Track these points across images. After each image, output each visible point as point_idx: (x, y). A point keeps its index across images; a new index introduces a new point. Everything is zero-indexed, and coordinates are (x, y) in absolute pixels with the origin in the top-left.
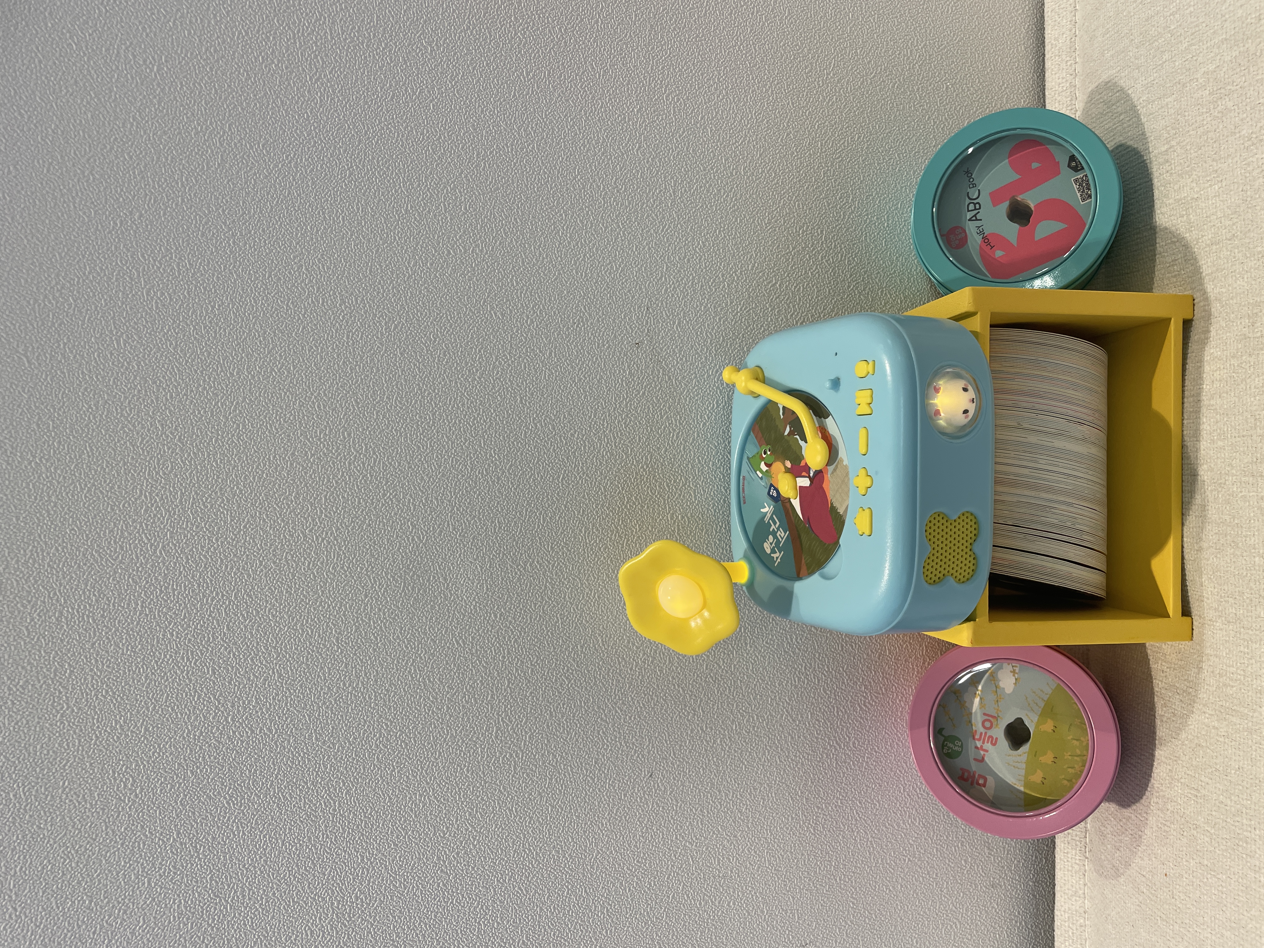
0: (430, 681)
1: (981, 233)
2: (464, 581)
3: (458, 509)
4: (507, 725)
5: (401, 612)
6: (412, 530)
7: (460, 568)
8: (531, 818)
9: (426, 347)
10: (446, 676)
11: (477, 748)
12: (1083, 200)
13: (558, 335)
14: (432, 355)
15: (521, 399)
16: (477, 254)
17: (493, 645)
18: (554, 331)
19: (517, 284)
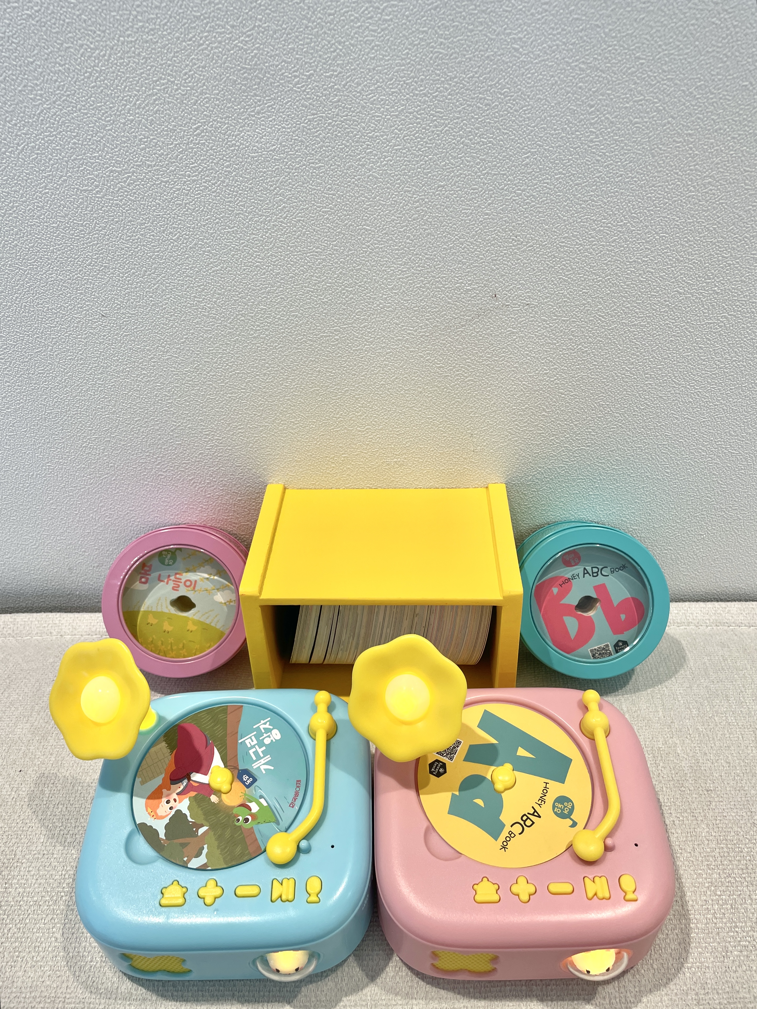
0: (155, 100)
1: (573, 577)
2: (259, 133)
3: (330, 123)
4: (125, 182)
5: (220, 67)
6: (306, 75)
7: (271, 128)
8: (42, 207)
9: (495, 84)
10: (163, 118)
11: (98, 152)
12: (592, 651)
13: (505, 221)
14: (486, 91)
15: (443, 186)
16: (589, 136)
17: (200, 164)
18: (509, 217)
19: (557, 179)
